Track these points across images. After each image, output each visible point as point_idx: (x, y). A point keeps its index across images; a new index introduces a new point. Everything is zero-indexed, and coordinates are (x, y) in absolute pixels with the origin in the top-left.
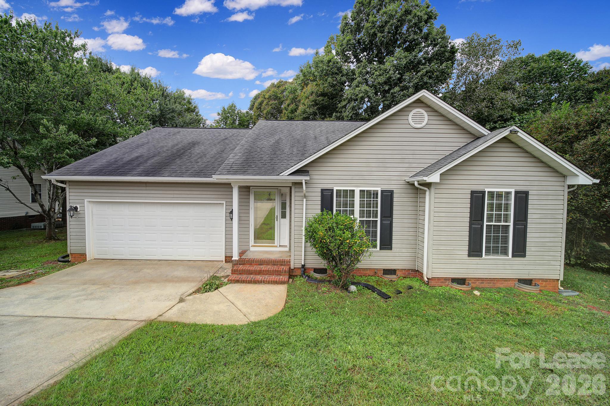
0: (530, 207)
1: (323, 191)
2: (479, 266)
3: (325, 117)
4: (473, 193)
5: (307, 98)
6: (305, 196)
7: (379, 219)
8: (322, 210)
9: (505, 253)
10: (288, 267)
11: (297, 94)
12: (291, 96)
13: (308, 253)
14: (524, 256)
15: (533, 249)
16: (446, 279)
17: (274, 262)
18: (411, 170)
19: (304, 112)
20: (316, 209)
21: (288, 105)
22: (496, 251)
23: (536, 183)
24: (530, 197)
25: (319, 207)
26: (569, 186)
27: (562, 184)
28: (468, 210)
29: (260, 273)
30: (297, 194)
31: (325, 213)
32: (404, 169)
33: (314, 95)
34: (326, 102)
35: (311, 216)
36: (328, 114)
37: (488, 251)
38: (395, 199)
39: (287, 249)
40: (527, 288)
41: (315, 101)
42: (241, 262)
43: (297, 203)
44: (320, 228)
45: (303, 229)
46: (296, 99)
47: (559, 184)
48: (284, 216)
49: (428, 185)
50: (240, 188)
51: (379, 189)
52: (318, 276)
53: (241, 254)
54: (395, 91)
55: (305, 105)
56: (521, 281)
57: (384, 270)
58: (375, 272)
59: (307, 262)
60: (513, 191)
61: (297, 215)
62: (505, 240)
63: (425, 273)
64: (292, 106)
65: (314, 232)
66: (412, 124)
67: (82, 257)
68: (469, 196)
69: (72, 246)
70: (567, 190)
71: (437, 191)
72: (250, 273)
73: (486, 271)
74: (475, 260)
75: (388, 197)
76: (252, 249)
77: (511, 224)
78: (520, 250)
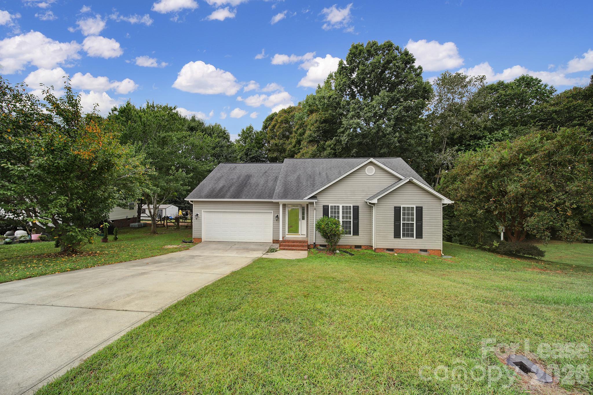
0: (423, 214)
1: (324, 206)
2: (399, 243)
3: (327, 139)
4: (395, 207)
5: (312, 125)
6: (315, 209)
7: (352, 220)
8: (323, 216)
9: (413, 237)
10: (307, 244)
11: (304, 120)
12: (299, 122)
13: (317, 237)
14: (422, 238)
15: (426, 234)
16: (384, 249)
17: (300, 242)
18: (367, 195)
19: (310, 136)
20: (321, 215)
21: (297, 130)
22: (408, 235)
23: (426, 203)
24: (423, 209)
25: (322, 214)
26: (443, 204)
27: (440, 203)
28: (393, 216)
29: (294, 246)
30: (311, 208)
31: (325, 217)
32: (363, 195)
33: (318, 123)
34: (328, 127)
35: (318, 219)
36: (329, 137)
37: (404, 235)
38: (360, 210)
39: (305, 236)
40: (423, 253)
41: (319, 127)
42: (284, 241)
43: (311, 212)
44: (322, 224)
45: (315, 225)
46: (304, 124)
47: (438, 203)
48: (303, 219)
49: (374, 204)
50: (283, 205)
51: (352, 205)
52: (322, 248)
53: (283, 238)
54: (380, 123)
55: (311, 130)
56: (421, 250)
57: (355, 246)
58: (351, 247)
59: (316, 241)
60: (415, 207)
61: (311, 218)
62: (412, 230)
63: (373, 246)
64: (300, 131)
65: (320, 225)
66: (367, 173)
67: (199, 240)
68: (393, 209)
69: (195, 234)
70: (442, 206)
71: (378, 207)
72: (289, 246)
73: (403, 245)
74: (397, 240)
75: (356, 209)
76: (287, 236)
77: (415, 222)
78: (420, 235)
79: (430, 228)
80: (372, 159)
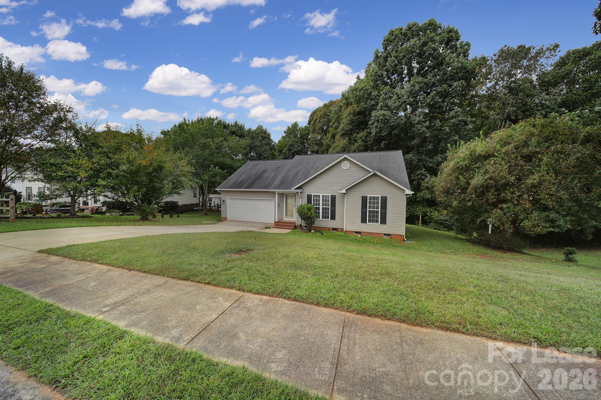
0: (388, 203)
1: (307, 195)
2: (366, 227)
3: (360, 131)
4: (362, 197)
5: (346, 118)
6: (301, 197)
7: (330, 207)
9: (378, 223)
10: (295, 225)
11: (340, 114)
13: (301, 220)
14: (386, 224)
15: (389, 221)
16: (353, 232)
17: (290, 223)
18: (343, 187)
19: (343, 129)
20: (305, 201)
21: (333, 124)
22: (373, 221)
23: (390, 193)
24: (388, 199)
26: (407, 195)
27: (404, 194)
28: (361, 204)
29: (284, 226)
30: (298, 196)
31: (308, 203)
32: (340, 187)
33: (351, 115)
34: (361, 119)
37: (369, 221)
38: (336, 199)
40: (386, 237)
42: (278, 222)
43: (298, 200)
47: (401, 193)
49: (344, 194)
50: (278, 194)
51: (330, 195)
52: (305, 228)
53: (279, 220)
55: (344, 124)
56: (385, 235)
57: (333, 228)
58: (329, 229)
59: (302, 223)
60: (380, 196)
61: (298, 205)
62: (377, 217)
63: (344, 229)
66: (343, 168)
67: (225, 219)
69: (223, 215)
70: (405, 197)
71: (348, 196)
72: (281, 225)
73: (369, 229)
74: (364, 224)
75: (333, 198)
76: (285, 219)
77: (379, 210)
78: (384, 221)
79: (394, 215)
80: (346, 156)
